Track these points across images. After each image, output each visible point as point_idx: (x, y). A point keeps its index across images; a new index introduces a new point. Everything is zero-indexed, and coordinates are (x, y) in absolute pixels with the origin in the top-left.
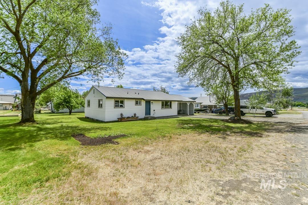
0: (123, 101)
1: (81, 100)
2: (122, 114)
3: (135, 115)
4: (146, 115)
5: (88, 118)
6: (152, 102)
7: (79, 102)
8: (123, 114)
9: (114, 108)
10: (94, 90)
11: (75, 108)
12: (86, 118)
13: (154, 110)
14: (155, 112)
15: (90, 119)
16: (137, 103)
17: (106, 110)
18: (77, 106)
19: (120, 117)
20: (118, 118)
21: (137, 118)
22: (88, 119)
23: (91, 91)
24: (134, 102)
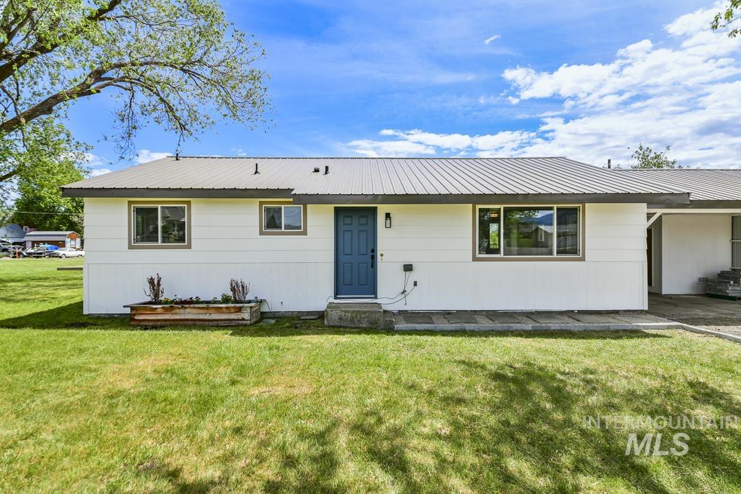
0: (183, 209)
2: (155, 285)
4: (337, 293)
6: (388, 216)
8: (165, 282)
9: (130, 247)
13: (406, 268)
14: (412, 276)
16: (272, 222)
21: (239, 309)
24: (250, 214)
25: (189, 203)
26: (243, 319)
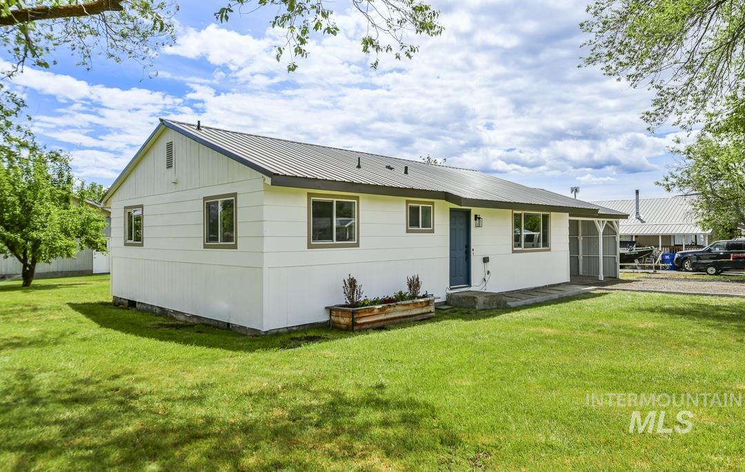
1: (80, 213)
2: (350, 284)
3: (414, 284)
4: (450, 284)
5: (132, 304)
7: (74, 222)
8: (358, 284)
9: (309, 246)
10: (170, 146)
11: (53, 251)
12: (118, 303)
13: (486, 260)
14: (489, 266)
15: (148, 310)
17: (269, 260)
18: (62, 242)
19: (342, 300)
20: (330, 310)
21: (428, 303)
22: (130, 314)
23: (150, 156)
25: (357, 198)
26: (431, 312)
